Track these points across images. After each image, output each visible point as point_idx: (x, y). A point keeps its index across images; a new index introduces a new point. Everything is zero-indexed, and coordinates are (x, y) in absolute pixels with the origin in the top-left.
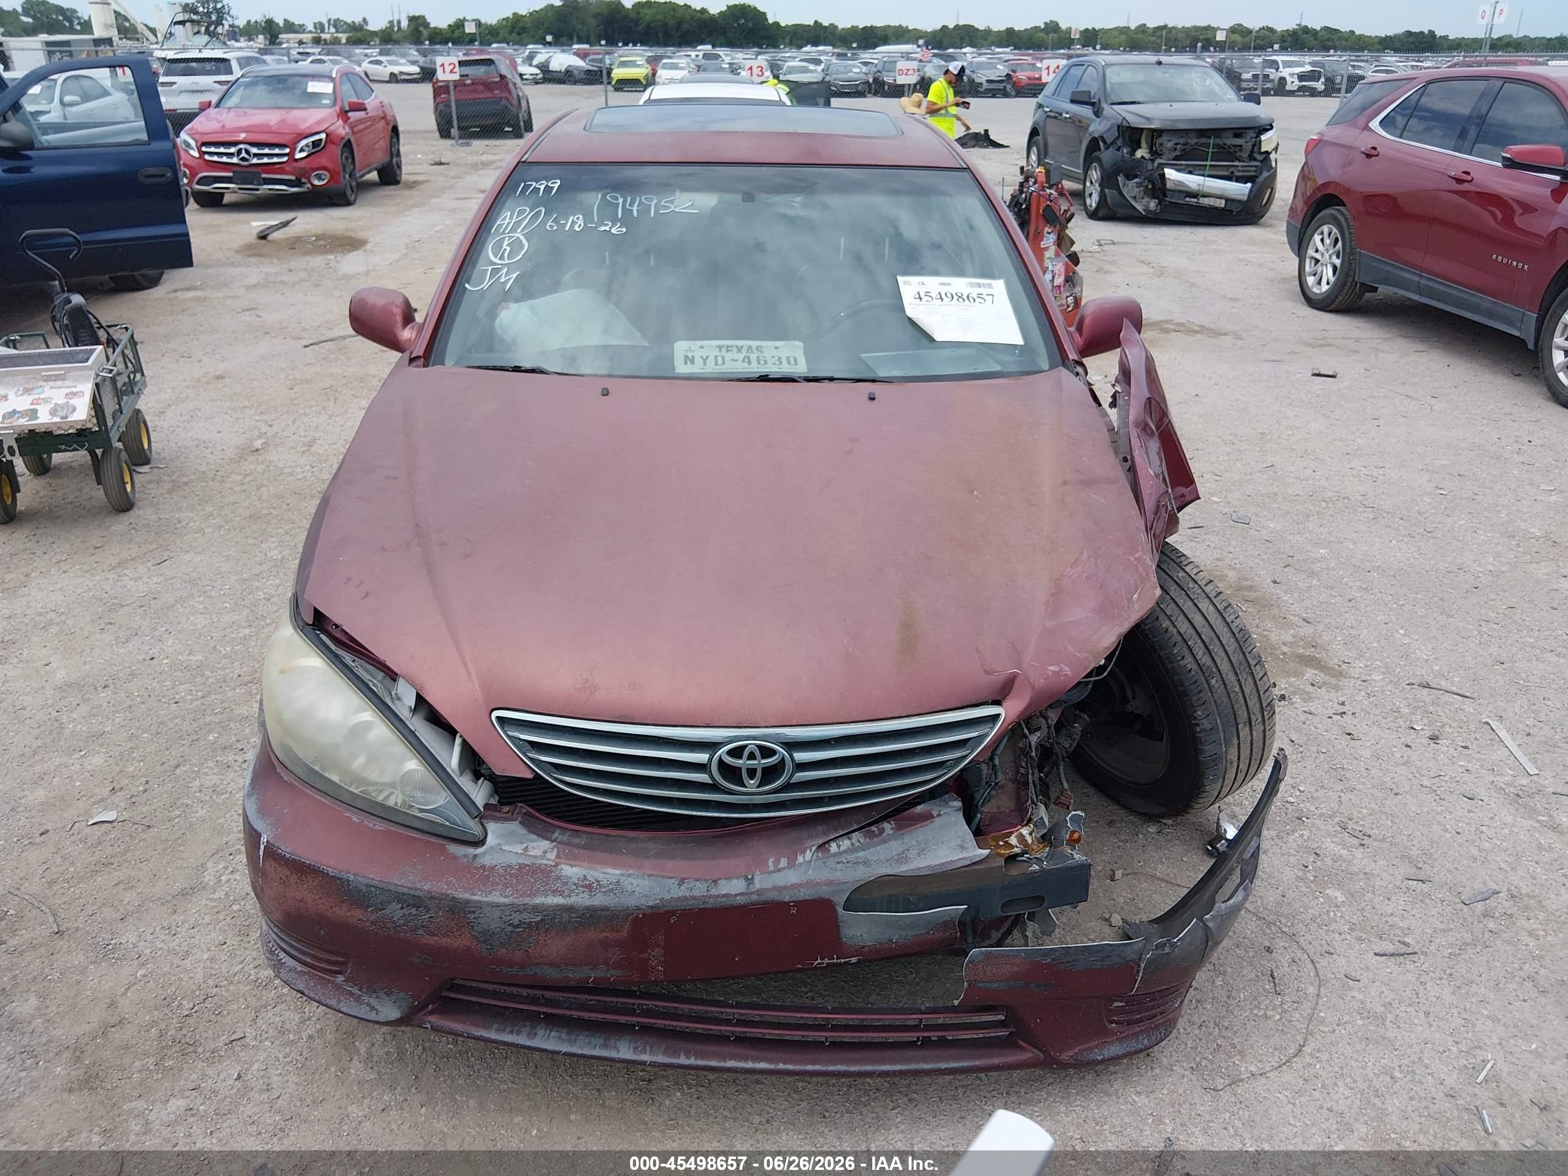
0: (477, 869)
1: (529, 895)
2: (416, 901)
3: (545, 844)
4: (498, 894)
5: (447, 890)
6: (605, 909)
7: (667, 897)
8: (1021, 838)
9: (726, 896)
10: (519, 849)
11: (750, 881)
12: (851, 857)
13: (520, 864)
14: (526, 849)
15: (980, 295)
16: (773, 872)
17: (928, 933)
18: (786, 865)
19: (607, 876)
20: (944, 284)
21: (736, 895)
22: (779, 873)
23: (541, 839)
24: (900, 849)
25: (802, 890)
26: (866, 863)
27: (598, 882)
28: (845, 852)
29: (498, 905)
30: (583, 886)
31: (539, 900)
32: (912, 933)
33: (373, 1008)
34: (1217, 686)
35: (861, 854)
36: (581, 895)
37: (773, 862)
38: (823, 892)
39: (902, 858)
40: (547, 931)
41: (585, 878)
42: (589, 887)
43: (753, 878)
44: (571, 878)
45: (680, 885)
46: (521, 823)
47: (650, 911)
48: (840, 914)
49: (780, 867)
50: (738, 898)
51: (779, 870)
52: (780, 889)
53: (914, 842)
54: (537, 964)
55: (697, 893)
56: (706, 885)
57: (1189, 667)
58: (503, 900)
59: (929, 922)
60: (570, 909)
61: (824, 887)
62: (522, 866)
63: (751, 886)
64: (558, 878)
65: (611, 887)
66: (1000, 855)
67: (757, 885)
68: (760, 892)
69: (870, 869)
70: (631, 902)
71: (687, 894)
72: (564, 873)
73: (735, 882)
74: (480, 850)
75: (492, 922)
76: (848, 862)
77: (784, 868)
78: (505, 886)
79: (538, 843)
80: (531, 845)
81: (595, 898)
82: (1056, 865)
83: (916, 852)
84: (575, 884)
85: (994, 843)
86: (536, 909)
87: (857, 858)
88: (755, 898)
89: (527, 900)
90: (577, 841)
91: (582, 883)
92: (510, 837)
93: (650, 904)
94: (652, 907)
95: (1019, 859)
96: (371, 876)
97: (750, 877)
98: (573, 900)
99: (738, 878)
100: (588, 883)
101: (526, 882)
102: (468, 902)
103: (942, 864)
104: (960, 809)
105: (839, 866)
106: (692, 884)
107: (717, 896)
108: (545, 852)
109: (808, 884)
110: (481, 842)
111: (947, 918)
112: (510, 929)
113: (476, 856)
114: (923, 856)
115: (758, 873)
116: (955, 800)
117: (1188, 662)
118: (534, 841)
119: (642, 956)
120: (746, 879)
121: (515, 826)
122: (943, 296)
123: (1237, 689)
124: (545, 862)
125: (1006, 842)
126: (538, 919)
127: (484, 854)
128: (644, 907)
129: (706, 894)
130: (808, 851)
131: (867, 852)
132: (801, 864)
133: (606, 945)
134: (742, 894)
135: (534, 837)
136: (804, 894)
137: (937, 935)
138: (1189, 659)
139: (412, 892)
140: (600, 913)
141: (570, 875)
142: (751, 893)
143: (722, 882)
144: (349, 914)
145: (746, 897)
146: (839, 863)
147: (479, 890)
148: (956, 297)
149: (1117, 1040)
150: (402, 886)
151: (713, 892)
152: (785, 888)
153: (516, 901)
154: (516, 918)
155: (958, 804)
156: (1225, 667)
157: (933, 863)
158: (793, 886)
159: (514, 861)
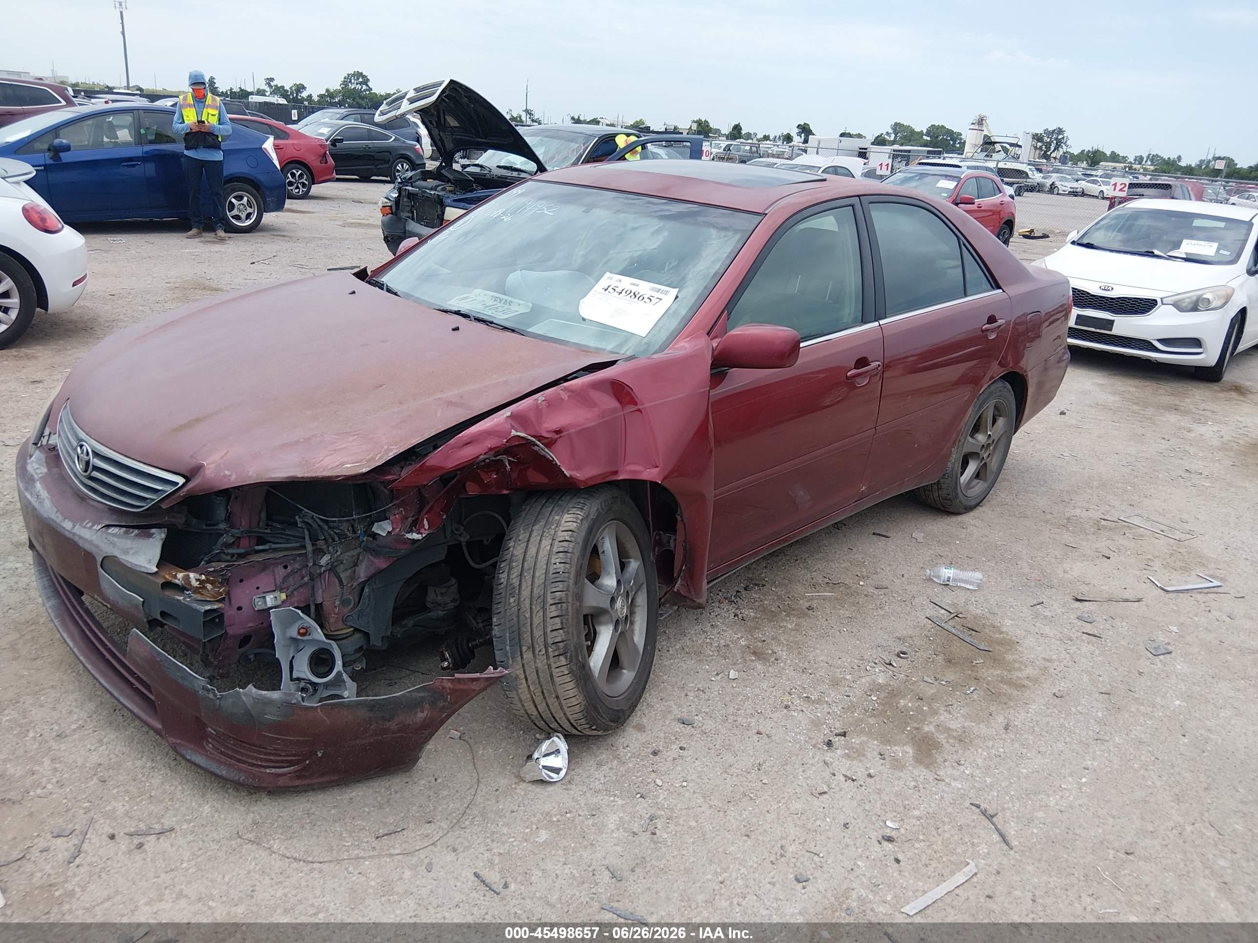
0: (25, 469)
3: (45, 470)
7: (50, 516)
8: (187, 578)
10: (36, 467)
12: (115, 540)
13: (32, 474)
16: (83, 527)
17: (132, 608)
18: (90, 527)
19: (44, 494)
20: (634, 284)
24: (130, 547)
25: (87, 543)
26: (114, 545)
28: (112, 534)
32: (125, 603)
34: (513, 605)
36: (35, 499)
37: (87, 522)
38: (93, 550)
39: (126, 552)
41: (39, 491)
42: (38, 497)
43: (75, 525)
44: (37, 489)
45: (56, 513)
46: (47, 456)
48: (99, 569)
51: (86, 529)
52: (80, 537)
53: (136, 546)
55: (58, 520)
57: (502, 580)
59: (130, 600)
60: (30, 504)
61: (94, 548)
63: (74, 530)
64: (35, 487)
65: (42, 500)
66: (164, 578)
69: (113, 550)
70: (42, 512)
71: (55, 519)
72: (37, 485)
73: (69, 523)
74: (29, 461)
76: (110, 541)
78: (25, 482)
81: (36, 503)
82: (189, 602)
84: (36, 493)
88: (71, 536)
92: (38, 460)
93: (46, 516)
98: (32, 500)
99: (71, 521)
100: (39, 494)
101: (29, 483)
103: (137, 565)
105: (106, 542)
106: (59, 515)
108: (41, 473)
109: (90, 542)
110: (31, 457)
111: (134, 602)
114: (134, 556)
115: (79, 524)
116: (164, 533)
117: (503, 577)
118: (43, 467)
121: (43, 456)
122: (624, 292)
123: (528, 615)
124: (36, 477)
130: (101, 525)
131: (118, 539)
132: (94, 530)
133: (39, 533)
135: (45, 465)
136: (87, 547)
137: (135, 613)
138: (505, 575)
143: (65, 519)
146: (107, 539)
149: (206, 755)
152: (82, 538)
156: (526, 593)
157: (134, 562)
158: (85, 539)
159: (32, 471)
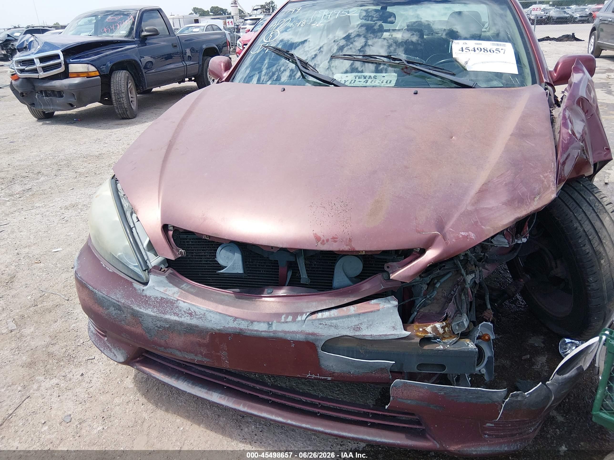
0: (143, 296)
1: (163, 313)
2: (119, 308)
3: (176, 289)
4: (150, 310)
5: (131, 304)
6: (197, 326)
7: (227, 326)
8: (435, 329)
9: (257, 331)
10: (162, 289)
11: (270, 325)
12: (328, 322)
13: (161, 297)
14: (166, 291)
15: (497, 50)
16: (283, 323)
17: (372, 373)
18: (291, 320)
19: (199, 310)
20: (478, 44)
21: (262, 331)
22: (286, 324)
23: (174, 287)
24: (357, 323)
25: (298, 335)
26: (336, 327)
27: (195, 312)
28: (325, 319)
29: (150, 316)
30: (188, 313)
31: (167, 316)
32: (361, 371)
33: (115, 355)
35: (334, 321)
36: (187, 318)
37: (285, 317)
39: (357, 328)
40: (172, 333)
41: (189, 309)
42: (191, 314)
43: (272, 324)
44: (183, 308)
45: (234, 321)
46: (167, 277)
47: (218, 332)
48: (320, 352)
49: (287, 320)
50: (263, 333)
51: (287, 322)
53: (365, 320)
54: (171, 348)
55: (242, 327)
56: (247, 323)
58: (152, 314)
59: (372, 367)
60: (181, 324)
61: (310, 336)
62: (162, 299)
63: (271, 328)
64: (177, 307)
65: (201, 316)
66: (418, 336)
67: (274, 328)
68: (275, 332)
69: (337, 331)
70: (210, 325)
71: (237, 326)
72: (180, 305)
73: (262, 324)
74: (145, 288)
75: (149, 323)
76: (326, 324)
77: (290, 322)
78: (154, 307)
79: (172, 289)
80: (169, 289)
81: (193, 320)
82: (455, 348)
83: (366, 326)
84: (184, 312)
85: (417, 329)
86: (166, 321)
87: (331, 323)
88: (272, 334)
89: (162, 315)
90: (192, 290)
91: (187, 312)
92: (160, 283)
93: (218, 328)
94: (219, 330)
95: (432, 341)
96: (104, 292)
97: (270, 323)
98: (182, 319)
99: (264, 322)
100: (190, 312)
101: (163, 307)
102: (138, 312)
103: (381, 335)
104: (396, 306)
105: (321, 326)
106: (240, 321)
107: (252, 330)
108: (174, 293)
109: (302, 333)
110: (146, 284)
111: (383, 367)
112: (156, 328)
113: (143, 290)
114: (370, 329)
115: (275, 322)
116: (395, 300)
118: (171, 287)
119: (217, 354)
120: (269, 324)
121: (163, 278)
122: (476, 49)
124: (172, 298)
125: (424, 330)
126: (168, 326)
127: (147, 289)
128: (215, 329)
129: (246, 328)
130: (305, 315)
131: (338, 321)
132: (299, 321)
133: (200, 345)
134: (265, 331)
135: (171, 285)
137: (377, 375)
139: (117, 303)
140: (194, 328)
141: (182, 306)
142: (270, 332)
143: (255, 323)
144: (98, 309)
145: (267, 333)
146: (321, 324)
147: (143, 307)
148: (483, 50)
150: (114, 299)
151: (251, 328)
152: (289, 332)
153: (157, 315)
154: (159, 324)
155: (396, 303)
157: (375, 334)
158: (293, 332)
159: (159, 295)
